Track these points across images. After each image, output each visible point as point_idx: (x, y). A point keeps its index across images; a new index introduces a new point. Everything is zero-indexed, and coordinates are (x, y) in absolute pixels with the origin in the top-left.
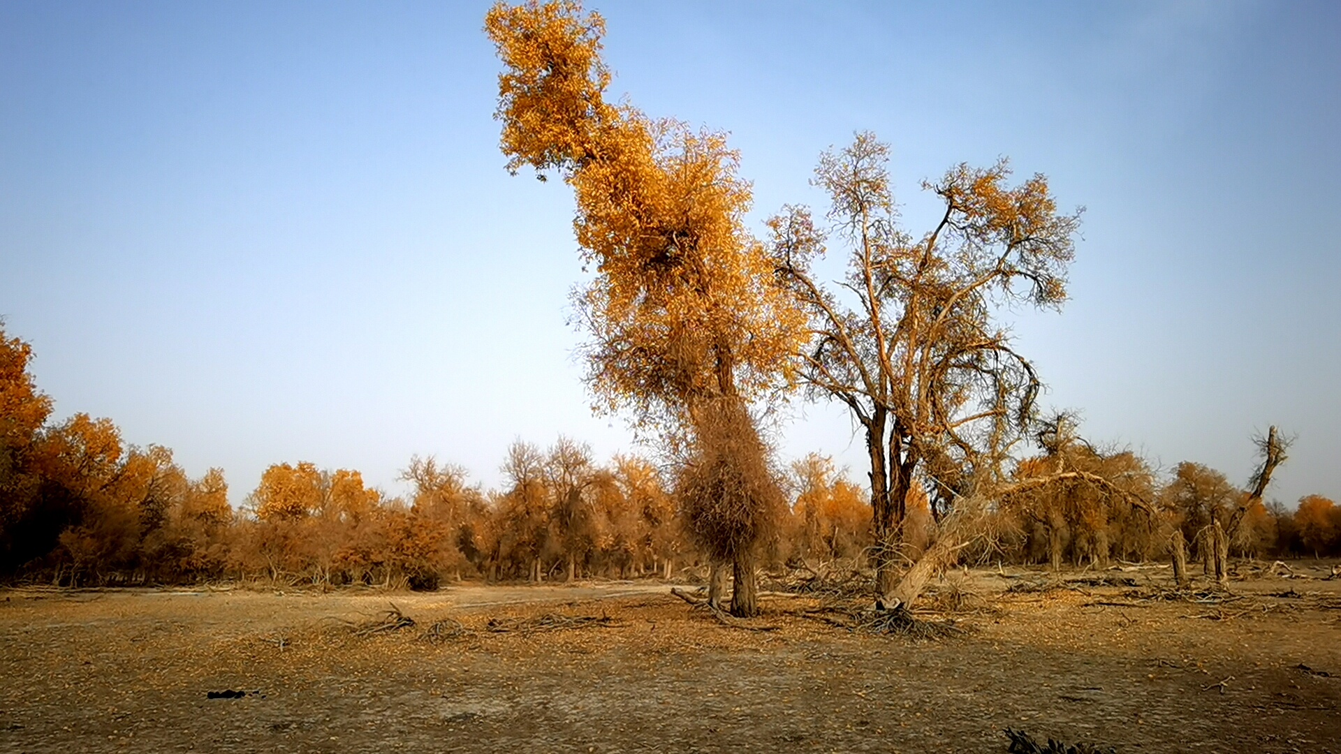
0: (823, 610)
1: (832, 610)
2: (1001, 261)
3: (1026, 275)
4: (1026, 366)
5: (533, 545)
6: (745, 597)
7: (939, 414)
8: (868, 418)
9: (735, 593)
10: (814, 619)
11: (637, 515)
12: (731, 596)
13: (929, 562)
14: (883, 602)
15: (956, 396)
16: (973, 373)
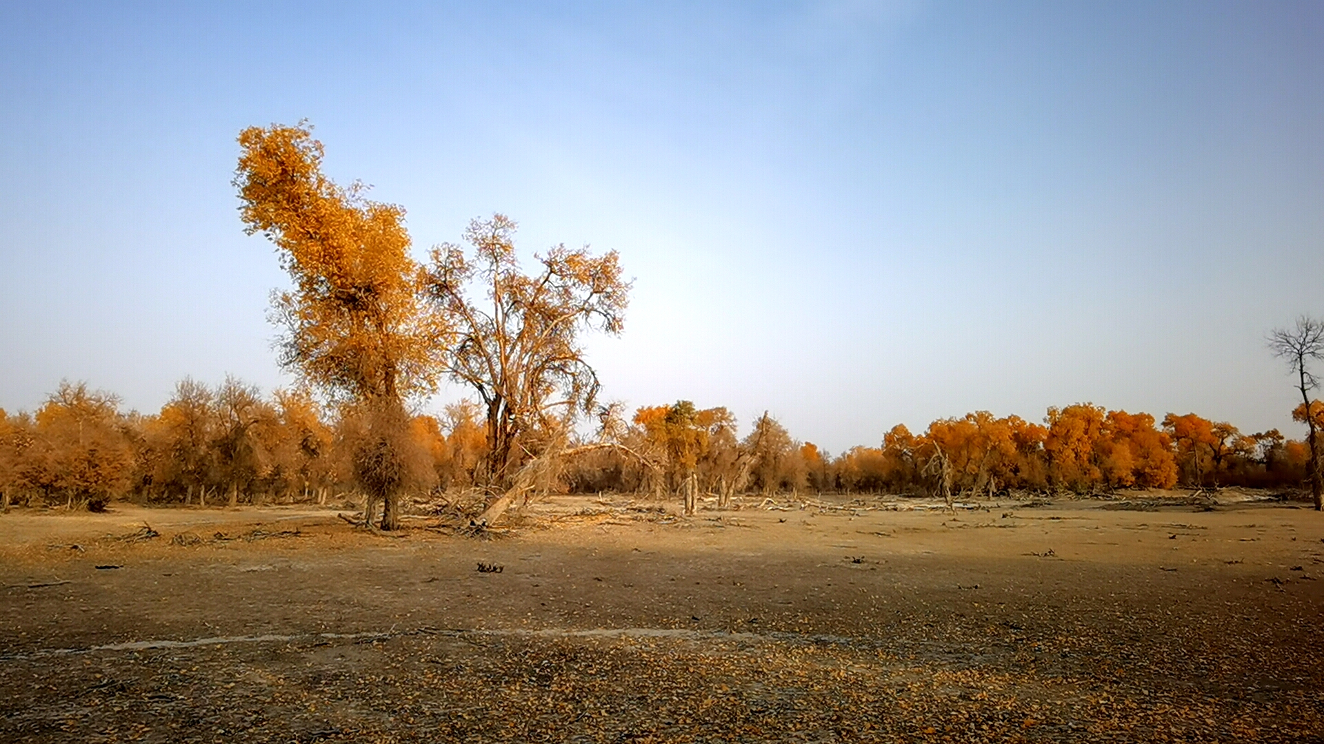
0: (439, 526)
1: (444, 526)
2: (586, 302)
3: (600, 312)
4: (593, 373)
5: (198, 474)
6: (390, 519)
7: (535, 401)
8: (490, 399)
9: (384, 517)
10: (431, 531)
11: (297, 447)
12: (381, 519)
13: (508, 497)
14: (475, 521)
15: (548, 387)
16: (561, 372)
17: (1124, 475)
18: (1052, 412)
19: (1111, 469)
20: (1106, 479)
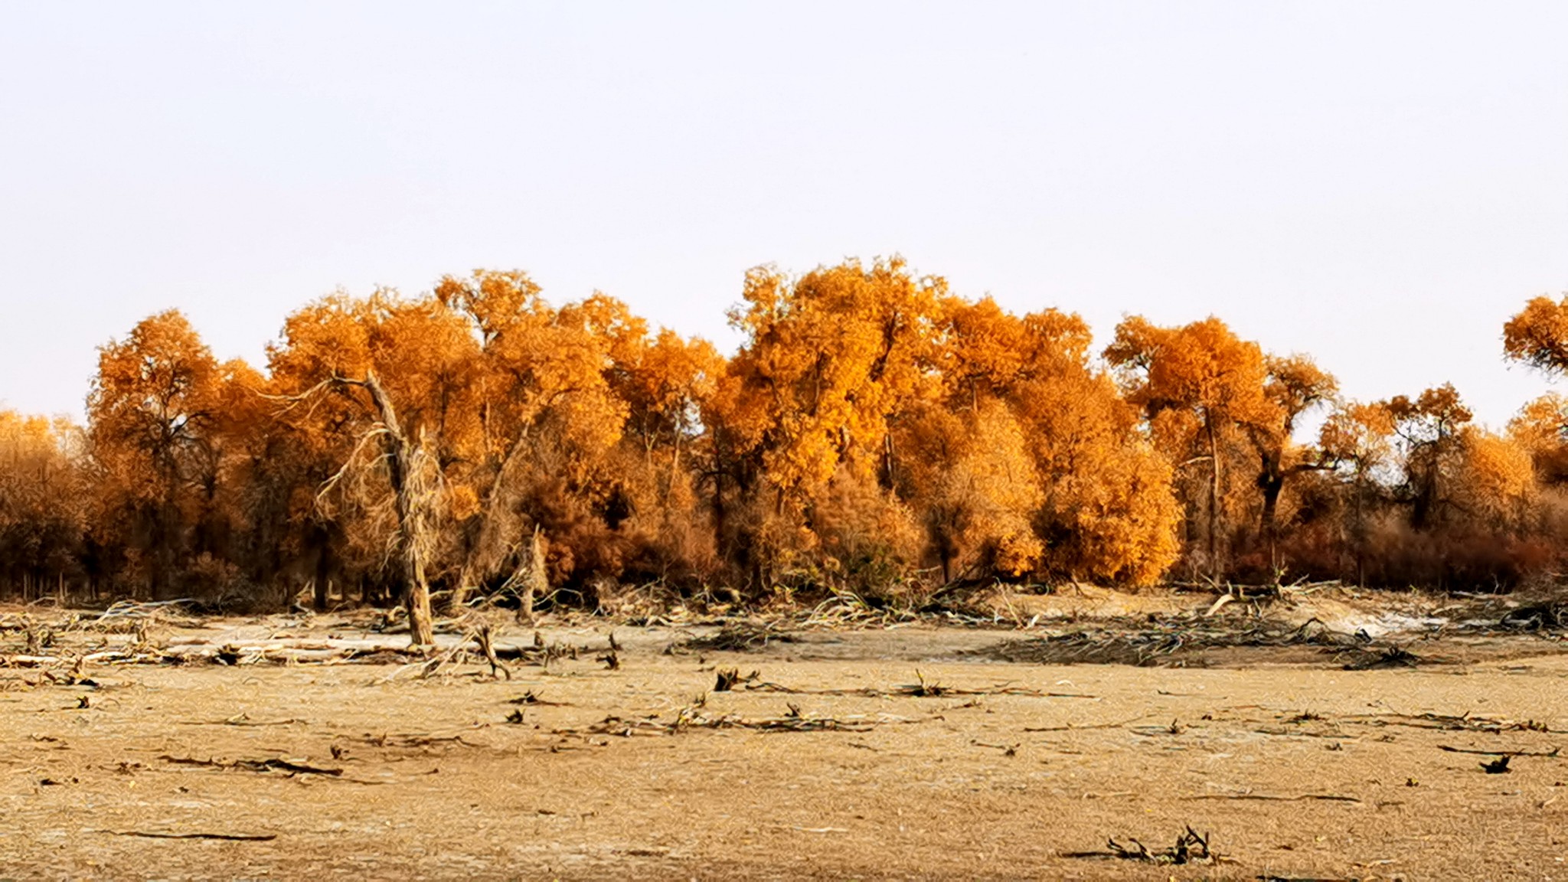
17: (1008, 533)
18: (759, 291)
19: (959, 509)
20: (941, 550)
